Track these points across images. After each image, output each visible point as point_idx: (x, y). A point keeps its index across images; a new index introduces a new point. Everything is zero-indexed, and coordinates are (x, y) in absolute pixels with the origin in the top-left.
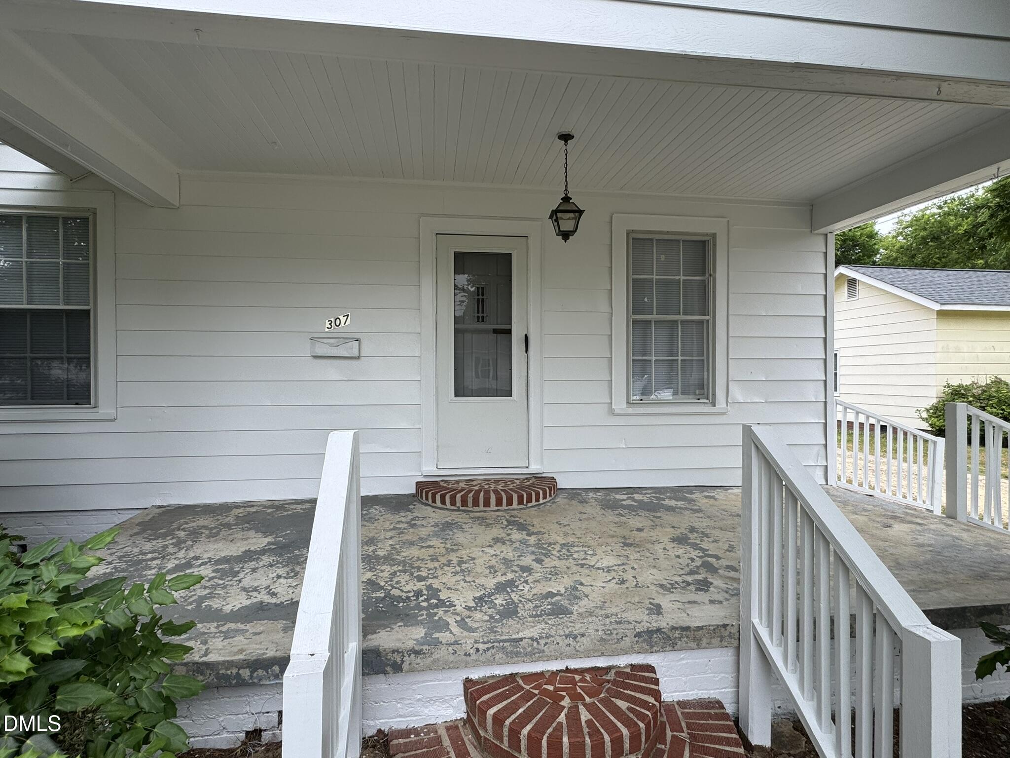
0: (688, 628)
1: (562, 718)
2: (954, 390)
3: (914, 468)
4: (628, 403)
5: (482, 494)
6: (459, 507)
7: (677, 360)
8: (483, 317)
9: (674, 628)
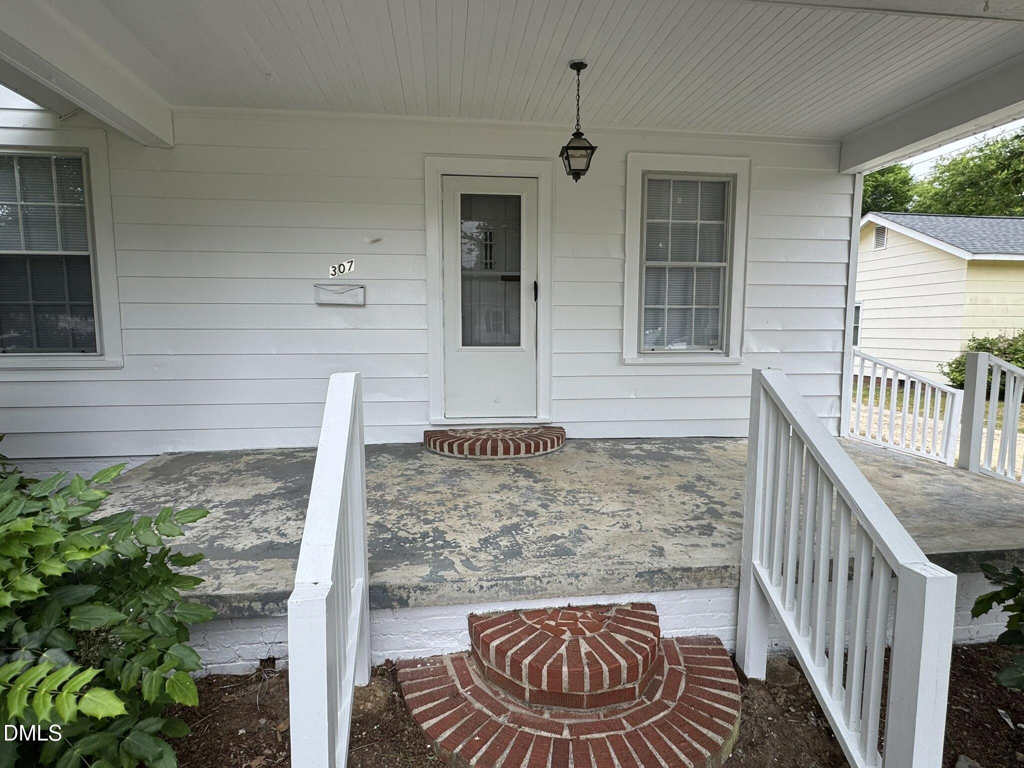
0: (689, 569)
1: (563, 650)
2: (979, 344)
3: (930, 422)
4: (639, 352)
5: (490, 442)
6: (466, 456)
7: (691, 309)
8: (491, 264)
9: (675, 569)
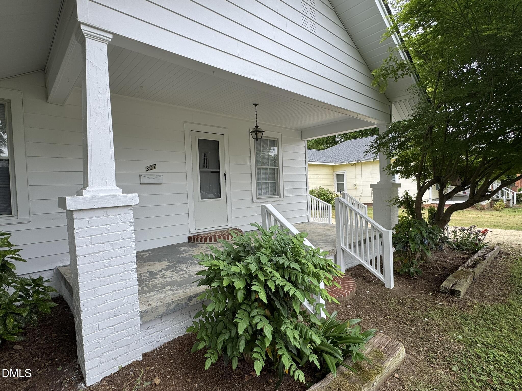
4: (257, 198)
5: (213, 237)
7: (268, 182)
